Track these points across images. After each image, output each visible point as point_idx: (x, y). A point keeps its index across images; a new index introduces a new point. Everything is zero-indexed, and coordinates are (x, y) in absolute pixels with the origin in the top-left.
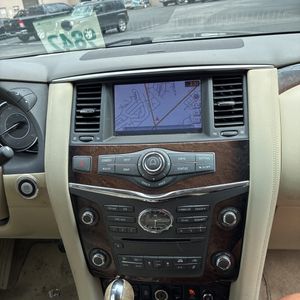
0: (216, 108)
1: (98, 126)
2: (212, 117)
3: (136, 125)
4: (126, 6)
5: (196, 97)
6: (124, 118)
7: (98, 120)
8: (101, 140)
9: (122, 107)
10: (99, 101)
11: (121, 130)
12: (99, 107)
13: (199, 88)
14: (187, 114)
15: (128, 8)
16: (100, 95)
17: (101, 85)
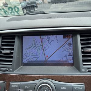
0: (83, 52)
1: (11, 61)
2: (81, 59)
3: (35, 59)
4: (37, 3)
5: (70, 44)
6: (28, 55)
7: (12, 57)
8: (13, 71)
9: (27, 49)
10: (13, 46)
11: (26, 62)
12: (13, 49)
13: (71, 40)
14: (64, 54)
15: (38, 4)
16: (14, 42)
17: (15, 36)
